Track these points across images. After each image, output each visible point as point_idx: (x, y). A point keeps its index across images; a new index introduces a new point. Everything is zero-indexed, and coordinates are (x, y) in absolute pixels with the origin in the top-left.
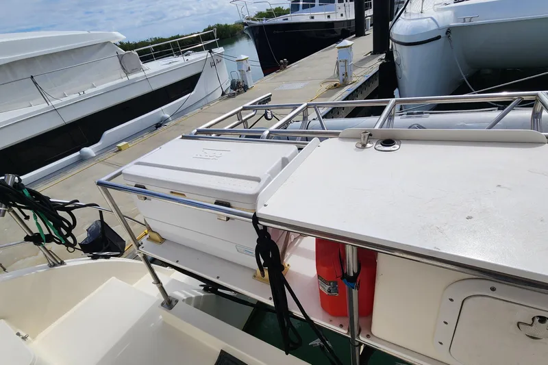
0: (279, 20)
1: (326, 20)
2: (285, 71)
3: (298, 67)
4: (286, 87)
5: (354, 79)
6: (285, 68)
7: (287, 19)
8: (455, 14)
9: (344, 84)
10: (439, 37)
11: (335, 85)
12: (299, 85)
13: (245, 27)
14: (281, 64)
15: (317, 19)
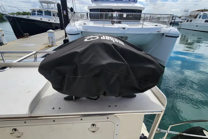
0: (25, 17)
1: (48, 21)
2: (28, 38)
3: (35, 37)
4: (26, 45)
5: (57, 44)
6: (28, 37)
7: (29, 17)
8: (83, 28)
9: (52, 46)
10: (79, 34)
11: (49, 46)
12: (32, 45)
13: (4, 16)
14: (25, 35)
15: (43, 20)
